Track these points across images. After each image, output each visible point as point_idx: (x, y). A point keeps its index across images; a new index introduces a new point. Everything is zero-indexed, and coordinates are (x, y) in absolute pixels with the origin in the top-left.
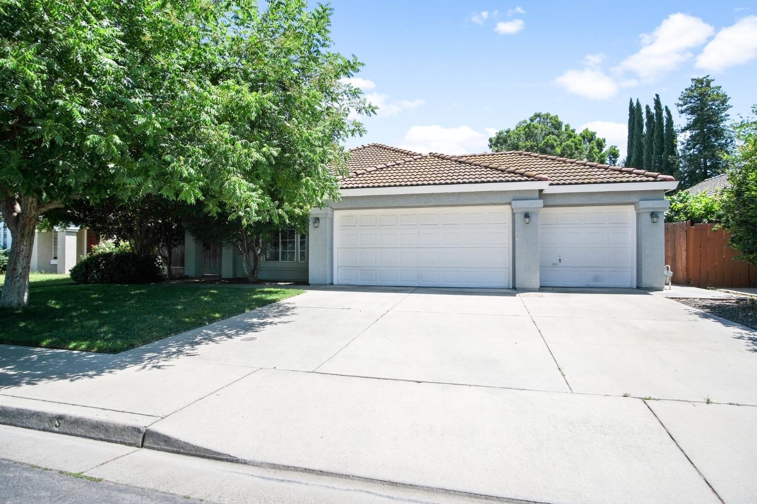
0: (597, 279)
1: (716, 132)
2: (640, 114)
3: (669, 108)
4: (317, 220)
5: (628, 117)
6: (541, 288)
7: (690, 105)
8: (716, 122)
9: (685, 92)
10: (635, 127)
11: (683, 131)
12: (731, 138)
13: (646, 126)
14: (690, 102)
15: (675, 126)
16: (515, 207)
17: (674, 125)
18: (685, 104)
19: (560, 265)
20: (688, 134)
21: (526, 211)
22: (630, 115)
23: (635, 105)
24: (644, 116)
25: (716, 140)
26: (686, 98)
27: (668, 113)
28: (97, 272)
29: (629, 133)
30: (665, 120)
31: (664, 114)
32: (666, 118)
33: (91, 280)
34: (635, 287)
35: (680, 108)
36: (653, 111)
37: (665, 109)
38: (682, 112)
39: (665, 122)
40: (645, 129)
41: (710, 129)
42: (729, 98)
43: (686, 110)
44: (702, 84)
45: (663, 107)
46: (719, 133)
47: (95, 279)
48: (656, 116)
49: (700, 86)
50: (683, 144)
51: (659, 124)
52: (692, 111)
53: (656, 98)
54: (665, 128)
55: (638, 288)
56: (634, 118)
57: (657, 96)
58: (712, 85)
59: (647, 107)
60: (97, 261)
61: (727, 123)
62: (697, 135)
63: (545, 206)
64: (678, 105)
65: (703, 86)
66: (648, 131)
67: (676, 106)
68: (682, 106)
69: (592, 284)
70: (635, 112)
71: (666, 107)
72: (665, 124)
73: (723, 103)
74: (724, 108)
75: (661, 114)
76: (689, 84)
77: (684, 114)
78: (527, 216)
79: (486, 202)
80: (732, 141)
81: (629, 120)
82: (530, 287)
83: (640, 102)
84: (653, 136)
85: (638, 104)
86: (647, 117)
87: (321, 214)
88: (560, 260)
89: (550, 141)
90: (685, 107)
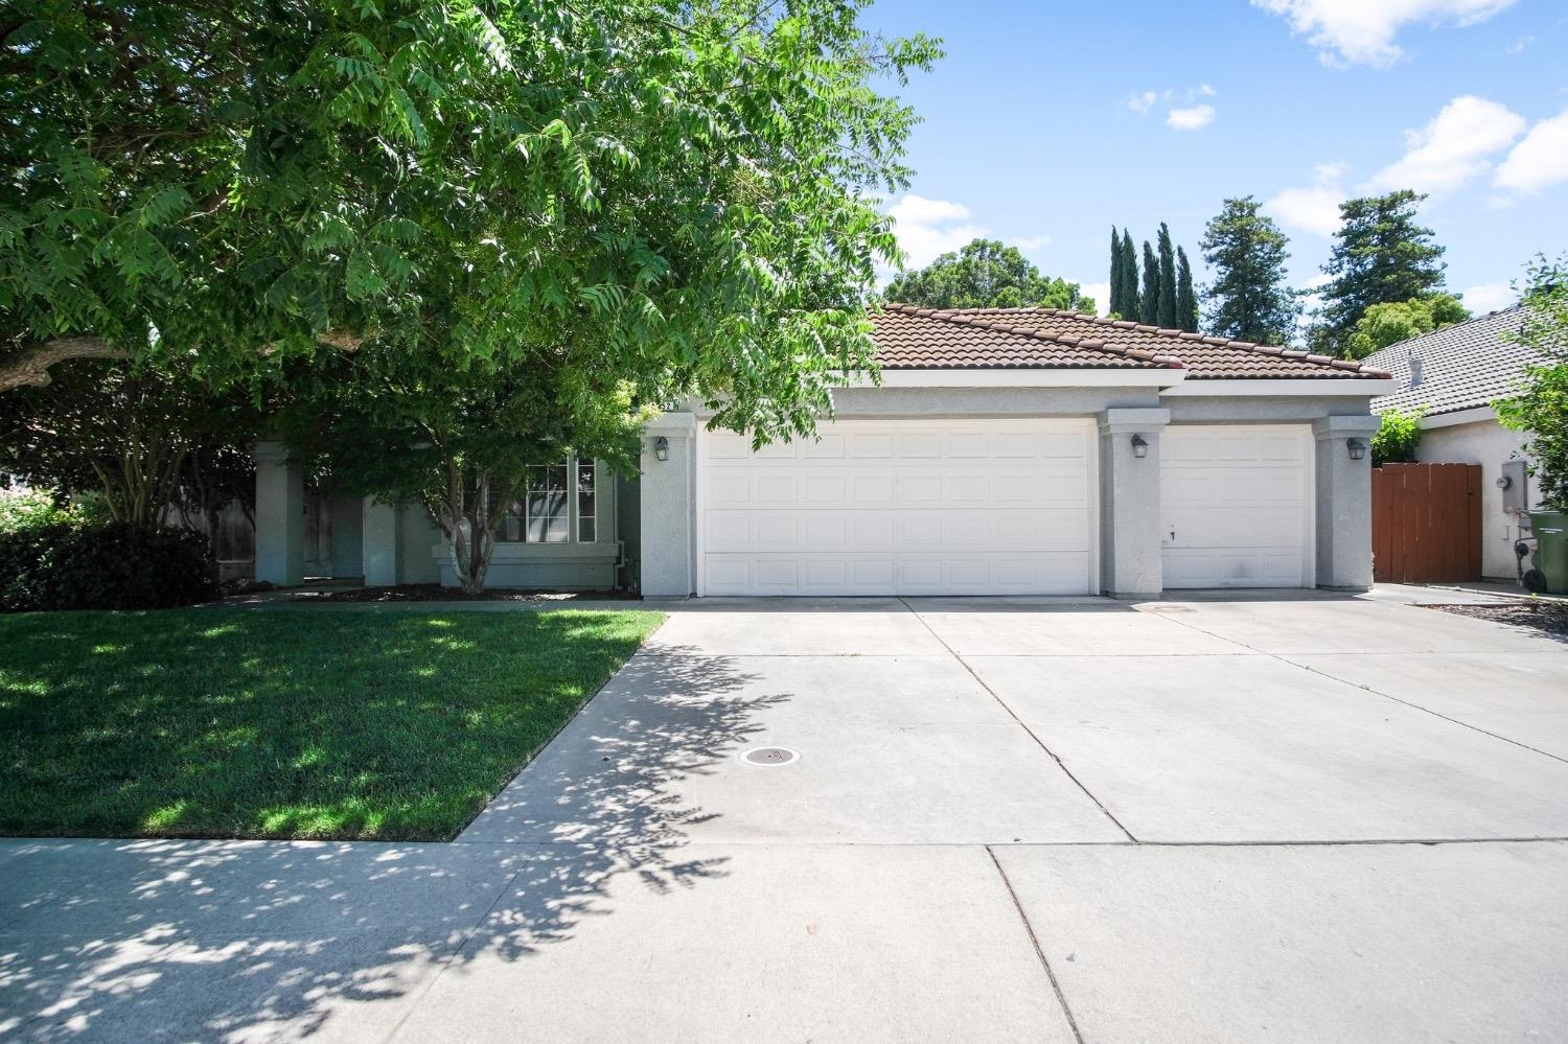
0: (1241, 571)
1: (1264, 300)
2: (1133, 257)
3: (1185, 251)
4: (661, 443)
5: (1109, 263)
6: (1165, 593)
7: (1224, 247)
8: (1265, 283)
9: (1212, 223)
10: (1123, 283)
11: (1213, 294)
12: (1289, 312)
13: (1145, 280)
14: (1223, 243)
15: (1196, 285)
16: (1115, 422)
17: (1193, 283)
18: (1215, 245)
19: (1172, 543)
20: (1221, 299)
21: (1136, 430)
22: (1113, 258)
23: (1121, 239)
24: (1140, 261)
25: (1265, 316)
26: (1217, 234)
27: (1184, 259)
28: (30, 577)
29: (1112, 294)
30: (1177, 272)
31: (1176, 261)
32: (1180, 269)
33: (12, 602)
34: (1314, 587)
35: (1208, 253)
36: (1157, 254)
37: (1176, 253)
38: (1211, 260)
39: (1177, 276)
40: (1141, 287)
41: (1255, 294)
42: (1288, 240)
43: (1219, 255)
44: (1242, 210)
45: (1174, 248)
46: (1269, 302)
47: (24, 600)
48: (1162, 264)
49: (1238, 214)
50: (1209, 318)
51: (1168, 280)
52: (1226, 259)
53: (1162, 231)
54: (1177, 287)
55: (1319, 587)
56: (1122, 265)
57: (1164, 226)
58: (1259, 213)
59: (1147, 246)
60: (25, 547)
61: (1281, 285)
62: (1234, 302)
63: (1174, 422)
64: (1205, 246)
65: (1244, 214)
66: (1147, 291)
67: (1200, 247)
68: (1209, 248)
69: (1234, 582)
70: (1122, 253)
71: (1180, 249)
72: (1177, 280)
73: (1279, 246)
74: (1280, 258)
75: (1171, 260)
76: (1220, 210)
77: (1215, 264)
78: (1137, 440)
79: (1051, 411)
80: (1290, 318)
81: (1112, 268)
82: (1144, 591)
83: (1130, 234)
84: (1156, 301)
85: (1127, 239)
86: (1146, 265)
87: (673, 429)
88: (1172, 533)
89: (1010, 299)
90: (1214, 251)
